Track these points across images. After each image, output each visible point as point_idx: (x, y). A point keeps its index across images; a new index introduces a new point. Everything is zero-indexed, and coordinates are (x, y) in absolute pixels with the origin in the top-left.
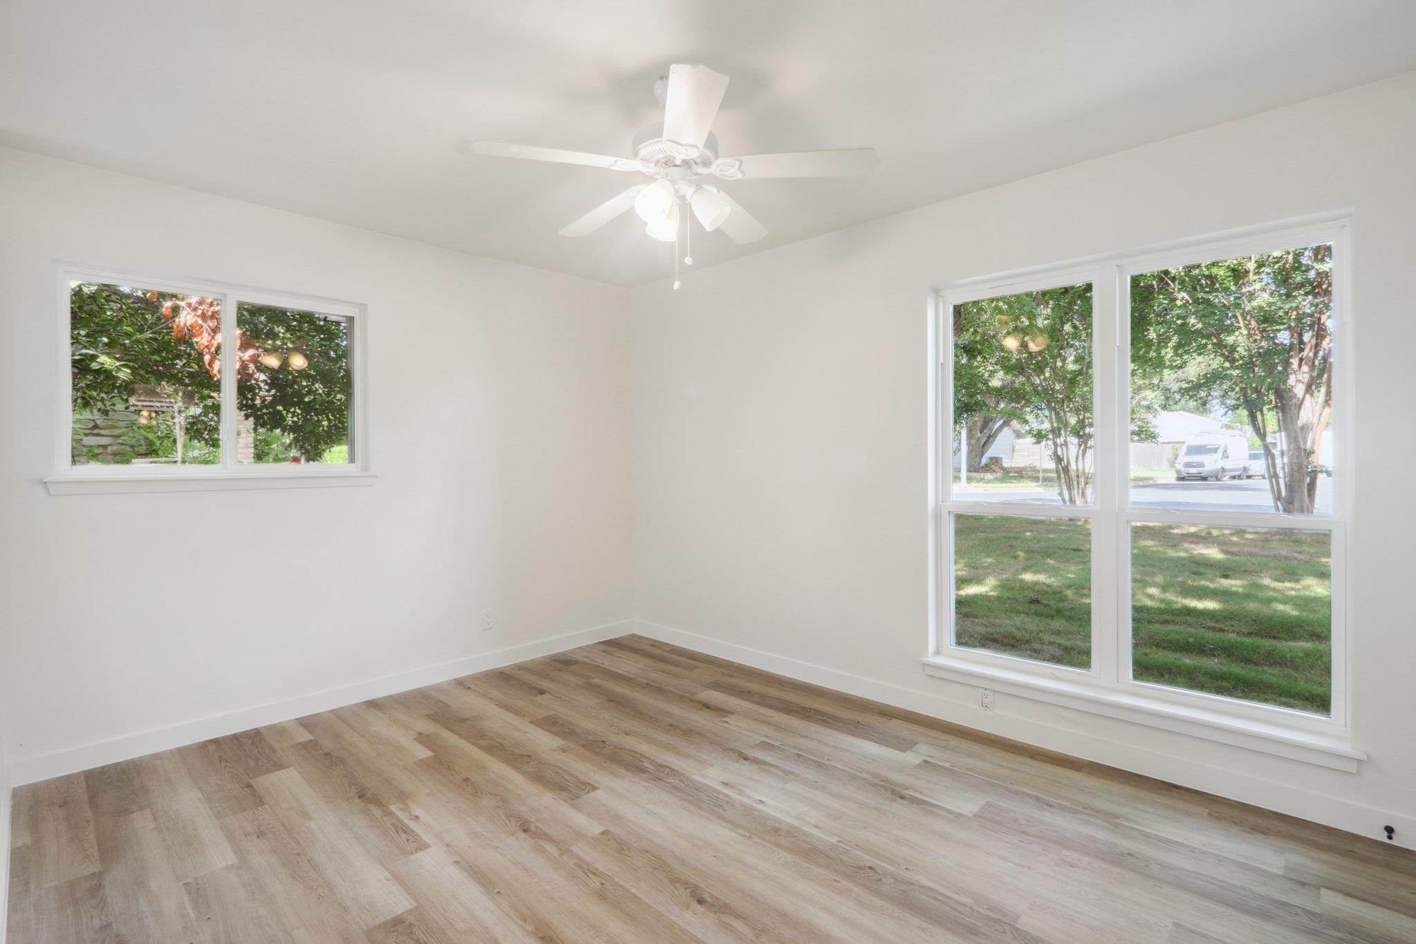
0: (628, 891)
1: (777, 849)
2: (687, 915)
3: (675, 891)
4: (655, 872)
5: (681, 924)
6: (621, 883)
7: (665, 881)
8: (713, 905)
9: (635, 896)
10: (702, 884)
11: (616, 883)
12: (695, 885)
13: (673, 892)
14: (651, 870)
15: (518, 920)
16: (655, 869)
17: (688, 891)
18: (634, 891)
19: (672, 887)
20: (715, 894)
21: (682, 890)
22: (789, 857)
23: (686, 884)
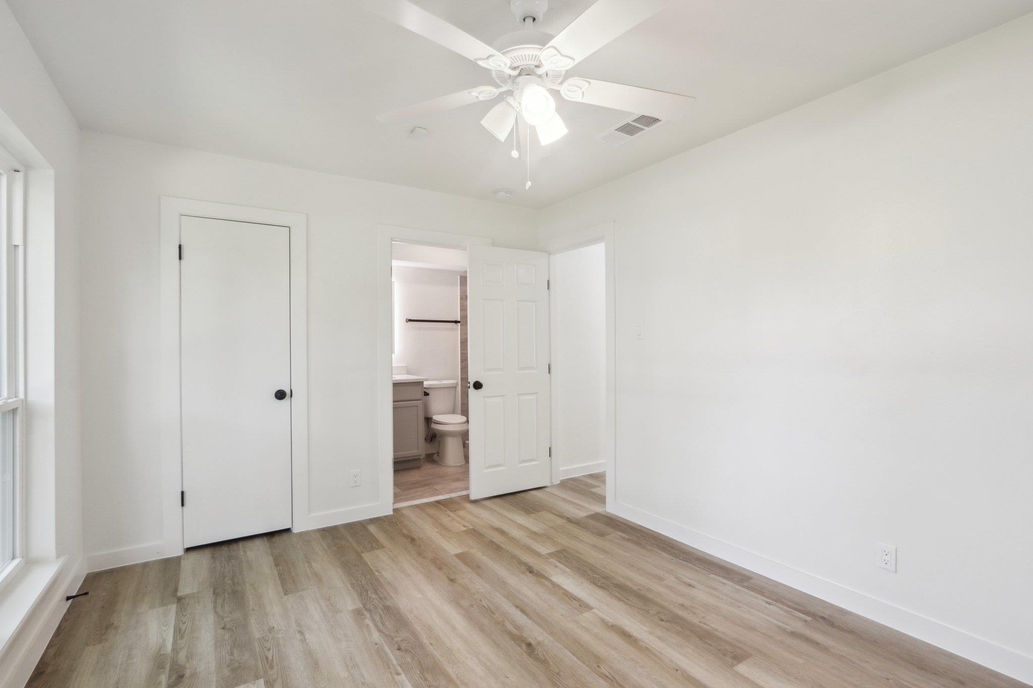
0: (579, 659)
1: (454, 677)
2: (540, 638)
3: (545, 654)
4: (558, 670)
5: (545, 633)
6: (584, 666)
7: (551, 663)
8: (523, 641)
9: (574, 655)
10: (525, 656)
11: (588, 666)
12: (530, 656)
13: (547, 654)
14: (562, 674)
15: (650, 647)
16: (558, 674)
17: (536, 652)
18: (575, 659)
19: (547, 657)
20: (519, 648)
21: (540, 654)
22: (450, 670)
23: (537, 659)
